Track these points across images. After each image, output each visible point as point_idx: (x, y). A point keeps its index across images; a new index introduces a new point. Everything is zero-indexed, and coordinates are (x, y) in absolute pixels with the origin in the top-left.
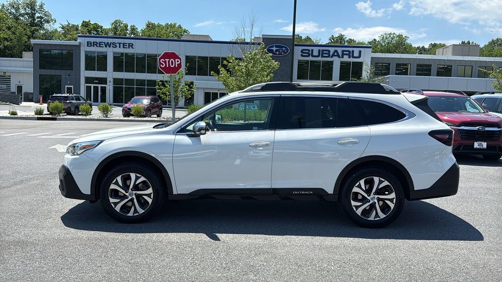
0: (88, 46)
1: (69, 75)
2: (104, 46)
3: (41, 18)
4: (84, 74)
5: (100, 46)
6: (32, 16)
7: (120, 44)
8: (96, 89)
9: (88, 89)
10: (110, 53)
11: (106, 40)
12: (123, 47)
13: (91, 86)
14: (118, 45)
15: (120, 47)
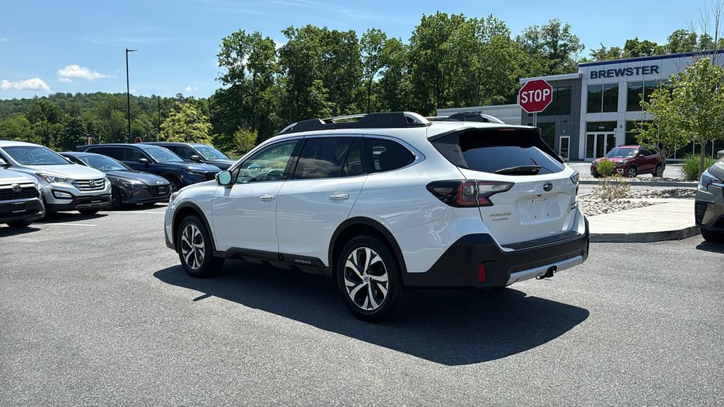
0: (592, 78)
1: (565, 122)
2: (614, 75)
3: (565, 45)
4: (586, 117)
5: (608, 76)
6: (553, 45)
7: (637, 68)
8: (601, 138)
9: (590, 138)
10: (623, 84)
11: (617, 67)
12: (643, 73)
13: (593, 135)
14: (635, 71)
15: (637, 74)
